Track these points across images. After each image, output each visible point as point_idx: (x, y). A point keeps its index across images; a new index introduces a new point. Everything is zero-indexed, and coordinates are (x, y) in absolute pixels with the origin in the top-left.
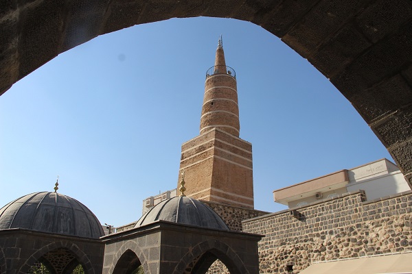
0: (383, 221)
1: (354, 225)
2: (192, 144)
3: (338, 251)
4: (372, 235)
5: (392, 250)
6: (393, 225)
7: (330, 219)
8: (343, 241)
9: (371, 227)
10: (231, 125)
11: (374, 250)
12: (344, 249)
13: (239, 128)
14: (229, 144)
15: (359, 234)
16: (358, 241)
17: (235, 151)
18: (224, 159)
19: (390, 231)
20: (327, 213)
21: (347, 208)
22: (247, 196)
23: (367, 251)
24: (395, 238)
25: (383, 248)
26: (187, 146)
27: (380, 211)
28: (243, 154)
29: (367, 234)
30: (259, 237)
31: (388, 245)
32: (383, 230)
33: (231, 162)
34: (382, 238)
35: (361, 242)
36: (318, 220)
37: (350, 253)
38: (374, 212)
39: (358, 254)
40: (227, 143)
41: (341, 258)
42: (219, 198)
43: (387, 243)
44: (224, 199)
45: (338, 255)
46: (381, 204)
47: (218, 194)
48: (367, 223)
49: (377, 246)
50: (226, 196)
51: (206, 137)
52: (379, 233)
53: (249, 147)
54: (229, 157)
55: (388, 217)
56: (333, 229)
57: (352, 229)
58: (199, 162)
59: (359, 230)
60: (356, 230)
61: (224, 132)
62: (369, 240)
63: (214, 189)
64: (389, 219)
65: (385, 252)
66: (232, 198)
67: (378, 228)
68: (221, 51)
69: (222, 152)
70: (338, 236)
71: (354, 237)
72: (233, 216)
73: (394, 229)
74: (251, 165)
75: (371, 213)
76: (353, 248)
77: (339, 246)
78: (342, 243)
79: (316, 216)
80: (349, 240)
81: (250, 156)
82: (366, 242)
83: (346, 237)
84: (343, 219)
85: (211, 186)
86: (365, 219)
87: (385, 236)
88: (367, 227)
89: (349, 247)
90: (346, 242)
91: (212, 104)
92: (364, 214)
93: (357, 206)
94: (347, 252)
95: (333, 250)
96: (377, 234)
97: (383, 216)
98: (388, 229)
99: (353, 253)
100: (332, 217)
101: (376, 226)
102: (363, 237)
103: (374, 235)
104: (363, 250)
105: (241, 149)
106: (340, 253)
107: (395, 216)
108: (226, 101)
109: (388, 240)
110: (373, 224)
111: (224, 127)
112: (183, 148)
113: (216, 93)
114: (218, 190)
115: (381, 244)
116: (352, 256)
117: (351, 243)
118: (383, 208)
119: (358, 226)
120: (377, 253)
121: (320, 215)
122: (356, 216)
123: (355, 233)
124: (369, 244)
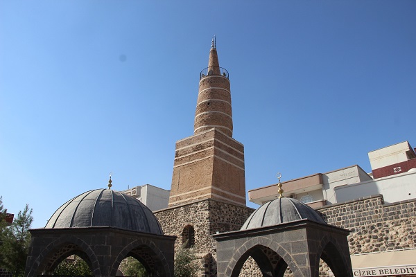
0: (402, 221)
1: (375, 224)
2: (189, 142)
3: (361, 246)
4: (392, 233)
5: (410, 245)
6: (411, 224)
7: (352, 219)
8: (365, 238)
9: (391, 226)
10: (227, 126)
11: (394, 245)
12: (366, 244)
13: (232, 129)
14: (226, 145)
15: (380, 232)
16: (379, 237)
17: (230, 151)
18: (222, 159)
19: (408, 230)
20: (348, 213)
21: (368, 210)
22: (241, 195)
23: (387, 247)
24: (413, 236)
25: (402, 243)
26: (182, 144)
27: (399, 212)
28: (237, 154)
29: (387, 232)
30: (348, 232)
31: (407, 241)
32: (402, 229)
33: (228, 162)
34: (401, 235)
35: (382, 238)
36: (339, 219)
37: (371, 248)
38: (393, 214)
39: (379, 249)
40: (224, 144)
41: (363, 252)
42: (218, 196)
43: (406, 239)
44: (222, 198)
45: (360, 250)
46: (400, 207)
47: (217, 193)
48: (387, 222)
49: (397, 242)
50: (224, 195)
51: (204, 136)
52: (398, 231)
53: (241, 147)
54: (226, 157)
55: (406, 218)
56: (355, 227)
57: (373, 227)
58: (197, 160)
59: (380, 229)
60: (377, 228)
61: (222, 132)
62: (389, 237)
63: (215, 188)
64: (407, 220)
65: (404, 247)
66: (229, 197)
67: (397, 227)
68: (214, 52)
69: (220, 152)
70: (360, 233)
71: (375, 234)
72: (236, 214)
73: (412, 227)
74: (243, 166)
75: (391, 214)
76: (374, 244)
77: (361, 242)
78: (364, 240)
79: (337, 215)
80: (370, 237)
81: (242, 157)
82: (387, 239)
83: (368, 235)
84: (364, 219)
85: (212, 185)
86: (385, 219)
87: (404, 234)
88: (387, 226)
89: (371, 243)
90: (368, 238)
91: (209, 104)
92: (384, 215)
93: (377, 208)
94: (369, 247)
95: (355, 245)
96: (397, 232)
97: (402, 217)
98: (407, 228)
99: (374, 248)
100: (353, 217)
101: (396, 226)
102: (384, 235)
103: (394, 233)
104: (384, 245)
105: (235, 150)
106: (362, 248)
107: (413, 217)
108: (222, 103)
109: (407, 237)
110: (392, 224)
111: (221, 128)
112: (177, 146)
113: (212, 94)
114: (217, 189)
115: (400, 240)
116: (374, 251)
117: (372, 240)
118: (402, 210)
119: (379, 225)
120: (397, 248)
121: (342, 215)
122: (376, 217)
123: (376, 231)
124: (389, 240)
